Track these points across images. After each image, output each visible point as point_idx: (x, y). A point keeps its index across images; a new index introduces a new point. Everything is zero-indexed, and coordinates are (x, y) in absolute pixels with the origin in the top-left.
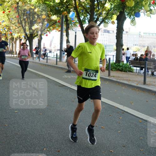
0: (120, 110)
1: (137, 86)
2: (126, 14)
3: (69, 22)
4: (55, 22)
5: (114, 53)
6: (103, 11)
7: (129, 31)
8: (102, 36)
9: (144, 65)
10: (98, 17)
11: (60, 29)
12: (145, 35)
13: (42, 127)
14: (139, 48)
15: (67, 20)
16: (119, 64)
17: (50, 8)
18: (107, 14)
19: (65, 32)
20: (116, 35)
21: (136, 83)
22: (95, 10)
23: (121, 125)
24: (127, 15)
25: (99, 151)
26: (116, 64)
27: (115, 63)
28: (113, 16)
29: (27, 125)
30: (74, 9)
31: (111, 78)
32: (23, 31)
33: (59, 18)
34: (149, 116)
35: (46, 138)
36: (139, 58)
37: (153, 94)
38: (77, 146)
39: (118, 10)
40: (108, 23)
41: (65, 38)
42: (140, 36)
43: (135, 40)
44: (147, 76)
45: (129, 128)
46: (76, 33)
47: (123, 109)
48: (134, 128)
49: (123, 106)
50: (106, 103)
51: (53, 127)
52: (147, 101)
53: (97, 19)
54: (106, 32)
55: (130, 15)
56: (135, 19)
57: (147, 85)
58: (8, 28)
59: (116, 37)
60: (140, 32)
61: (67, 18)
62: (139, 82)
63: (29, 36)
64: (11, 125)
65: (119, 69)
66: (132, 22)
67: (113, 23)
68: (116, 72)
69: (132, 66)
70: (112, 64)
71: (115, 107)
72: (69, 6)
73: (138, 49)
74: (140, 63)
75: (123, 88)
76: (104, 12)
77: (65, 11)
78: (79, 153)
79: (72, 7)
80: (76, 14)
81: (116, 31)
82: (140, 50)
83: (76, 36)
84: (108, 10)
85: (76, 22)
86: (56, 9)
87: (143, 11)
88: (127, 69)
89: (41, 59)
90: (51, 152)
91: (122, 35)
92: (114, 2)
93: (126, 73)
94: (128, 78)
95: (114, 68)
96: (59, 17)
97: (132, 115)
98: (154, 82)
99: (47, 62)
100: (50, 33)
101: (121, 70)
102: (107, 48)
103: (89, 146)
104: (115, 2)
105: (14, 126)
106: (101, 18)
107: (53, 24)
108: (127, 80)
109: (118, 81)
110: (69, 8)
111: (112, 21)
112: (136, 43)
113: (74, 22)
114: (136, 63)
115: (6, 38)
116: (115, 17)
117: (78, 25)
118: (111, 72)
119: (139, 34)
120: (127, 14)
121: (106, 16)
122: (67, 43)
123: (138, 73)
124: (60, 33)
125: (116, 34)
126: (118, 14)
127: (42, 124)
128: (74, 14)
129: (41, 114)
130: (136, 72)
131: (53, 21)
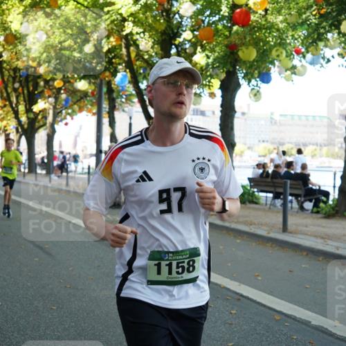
0: (230, 294)
1: (269, 235)
2: (240, 75)
3: (115, 95)
4: (85, 95)
7: (249, 109)
9: (281, 187)
11: (94, 111)
12: (282, 118)
19: (107, 115)
20: (219, 122)
21: (266, 228)
23: (235, 329)
24: (243, 78)
28: (212, 81)
29: (23, 335)
30: (127, 67)
32: (13, 116)
33: (93, 87)
34: (295, 304)
36: (270, 171)
37: (305, 253)
39: (223, 67)
40: (201, 96)
41: (106, 130)
42: (273, 122)
43: (262, 131)
44: (289, 213)
45: (252, 335)
46: (131, 118)
47: (238, 291)
48: (263, 334)
49: (237, 283)
52: (290, 271)
54: (197, 115)
55: (248, 77)
56: (259, 88)
57: (291, 233)
59: (219, 127)
60: (272, 114)
61: (111, 85)
62: (272, 228)
63: (26, 126)
67: (212, 95)
69: (255, 190)
71: (219, 285)
72: (114, 60)
73: (269, 150)
74: (274, 183)
75: (238, 241)
77: (105, 71)
79: (121, 61)
80: (132, 77)
81: (220, 114)
83: (130, 124)
84: (202, 68)
85: (131, 95)
87: (276, 69)
88: (246, 196)
89: (54, 178)
91: (232, 123)
92: (212, 51)
93: (243, 205)
94: (248, 219)
96: (94, 83)
97: (259, 303)
98: (306, 226)
100: (72, 119)
104: (215, 52)
107: (80, 100)
108: (245, 223)
109: (227, 224)
110: (115, 65)
111: (209, 91)
112: (263, 137)
113: (127, 93)
114: (263, 184)
116: (216, 83)
117: (136, 100)
119: (271, 118)
120: (243, 75)
123: (271, 205)
124: (95, 118)
125: (221, 119)
126: (223, 76)
127: (58, 332)
128: (125, 76)
129: (55, 308)
130: (266, 204)
131: (79, 94)
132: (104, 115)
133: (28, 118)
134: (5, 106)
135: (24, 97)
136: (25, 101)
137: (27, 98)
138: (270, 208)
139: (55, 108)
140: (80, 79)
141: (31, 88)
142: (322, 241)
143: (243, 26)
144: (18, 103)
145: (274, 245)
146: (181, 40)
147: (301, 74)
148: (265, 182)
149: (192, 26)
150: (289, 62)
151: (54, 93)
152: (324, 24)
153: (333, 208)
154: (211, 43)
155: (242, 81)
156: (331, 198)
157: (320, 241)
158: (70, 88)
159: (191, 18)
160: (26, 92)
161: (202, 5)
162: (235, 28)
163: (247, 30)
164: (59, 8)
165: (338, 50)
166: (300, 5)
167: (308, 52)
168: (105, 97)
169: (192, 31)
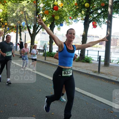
3: (21, 28)
5: (48, 46)
7: (57, 33)
8: (41, 36)
10: (39, 25)
11: (16, 32)
15: (20, 26)
16: (51, 53)
19: (19, 33)
25: (40, 106)
26: (49, 53)
27: (48, 52)
31: (46, 61)
39: (51, 21)
41: (19, 37)
46: (25, 34)
50: (43, 76)
54: (43, 34)
55: (57, 24)
56: (60, 27)
59: (49, 37)
60: (63, 34)
66: (59, 29)
68: (49, 57)
70: (47, 53)
71: (49, 79)
75: (53, 67)
78: (28, 108)
83: (25, 36)
84: (45, 21)
85: (26, 28)
87: (65, 22)
92: (48, 17)
94: (56, 62)
101: (52, 57)
102: (44, 43)
103: (33, 103)
109: (51, 63)
113: (25, 27)
116: (49, 25)
117: (27, 29)
118: (46, 57)
119: (63, 35)
122: (20, 40)
124: (15, 34)
126: (50, 23)
131: (12, 27)
132: (18, 33)
139: (5, 30)
142: (75, 68)
143: (56, 10)
146: (40, 13)
147: (71, 24)
149: (43, 10)
150: (68, 21)
151: (5, 26)
152: (78, 11)
153: (78, 59)
154: (48, 15)
155: (55, 25)
156: (78, 56)
157: (75, 67)
159: (42, 8)
161: (45, 4)
162: (54, 11)
163: (57, 11)
164: (7, 3)
165: (81, 18)
166: (71, 6)
167: (73, 19)
168: (19, 28)
169: (43, 11)
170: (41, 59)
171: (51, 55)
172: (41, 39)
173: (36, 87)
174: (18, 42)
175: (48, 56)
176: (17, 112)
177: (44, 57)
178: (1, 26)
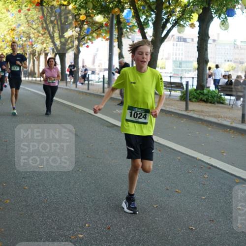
0: (203, 164)
1: (232, 125)
2: (213, 11)
3: (122, 25)
4: (100, 26)
5: (195, 74)
6: (176, 6)
7: (218, 37)
8: (175, 47)
9: (241, 92)
10: (168, 16)
11: (108, 37)
12: (243, 44)
13: (83, 191)
14: (234, 65)
15: (119, 22)
16: (202, 92)
17: (93, 3)
18: (183, 12)
19: (117, 40)
20: (197, 45)
21: (230, 121)
22: (164, 6)
23: (207, 188)
24: (215, 13)
25: (172, 227)
26: (198, 92)
27: (195, 90)
28: (192, 14)
29: (58, 188)
30: (131, 5)
31: (190, 114)
32: (51, 40)
33: (107, 20)
35: (88, 208)
36: (233, 81)
38: (138, 220)
39: (201, 5)
40: (184, 26)
41: (116, 50)
42: (235, 46)
43: (227, 54)
45: (219, 192)
47: (209, 162)
48: (227, 191)
49: (209, 157)
50: (181, 153)
51: (100, 191)
53: (168, 21)
54: (181, 41)
55: (219, 12)
56: (227, 20)
58: (27, 35)
59: (196, 49)
60: (235, 41)
61: (120, 18)
62: (234, 120)
63: (59, 48)
64: (33, 187)
65: (202, 98)
66: (223, 24)
67: (192, 25)
68: (198, 103)
69: (222, 94)
70: (191, 92)
71: (196, 159)
73: (232, 67)
75: (209, 129)
76: (178, 9)
77: (115, 7)
78: (141, 231)
79: (127, 1)
80: (134, 13)
81: (197, 39)
82: (236, 69)
84: (185, 5)
85: (133, 26)
86: (101, 5)
87: (239, 6)
88: (215, 98)
89: (79, 84)
90: (97, 229)
91: (206, 46)
93: (213, 105)
94: (216, 114)
95: (194, 98)
96: (107, 17)
97: (224, 171)
99: (88, 89)
100: (92, 43)
101: (206, 101)
102: (183, 65)
103: (156, 220)
105: (38, 190)
106: (173, 19)
107: (97, 29)
108: (215, 117)
109: (201, 117)
110: (122, 4)
111: (190, 23)
112: (228, 58)
113: (131, 25)
114: (228, 89)
115: (24, 51)
116: (195, 16)
117: (137, 30)
118: (190, 103)
119: (234, 44)
120: (215, 11)
121: (181, 15)
122: (119, 58)
123: (233, 105)
124: (108, 42)
125: (198, 43)
126: (201, 11)
127: (83, 186)
128: (130, 12)
129: (80, 170)
130: (230, 104)
131: (97, 25)
133: (61, 42)
134: (45, 33)
135: (58, 27)
136: (59, 30)
137: (60, 28)
138: (232, 107)
139: (79, 34)
140: (98, 14)
141: (63, 21)
144: (54, 31)
145: (235, 132)
148: (229, 88)
151: (79, 24)
155: (213, 15)
158: (90, 20)
160: (59, 23)
168: (115, 28)
170: (176, 108)
171: (201, 96)
172: (175, 57)
173: (161, 179)
174: (116, 64)
175: (194, 100)
176: (114, 239)
177: (184, 103)
178: (71, 23)
